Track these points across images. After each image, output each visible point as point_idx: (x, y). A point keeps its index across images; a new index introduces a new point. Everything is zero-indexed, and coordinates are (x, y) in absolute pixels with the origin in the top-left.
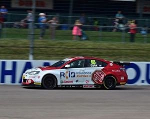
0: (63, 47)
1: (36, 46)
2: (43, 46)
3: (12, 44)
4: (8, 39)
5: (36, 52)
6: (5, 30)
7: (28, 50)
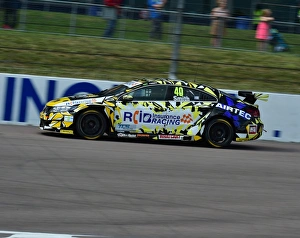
0: (238, 62)
1: (182, 57)
2: (196, 59)
3: (134, 51)
4: (127, 41)
5: (182, 70)
6: (124, 22)
7: (168, 66)
